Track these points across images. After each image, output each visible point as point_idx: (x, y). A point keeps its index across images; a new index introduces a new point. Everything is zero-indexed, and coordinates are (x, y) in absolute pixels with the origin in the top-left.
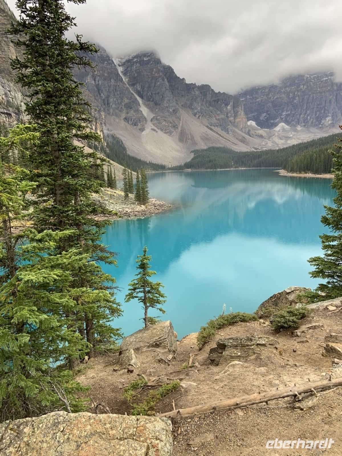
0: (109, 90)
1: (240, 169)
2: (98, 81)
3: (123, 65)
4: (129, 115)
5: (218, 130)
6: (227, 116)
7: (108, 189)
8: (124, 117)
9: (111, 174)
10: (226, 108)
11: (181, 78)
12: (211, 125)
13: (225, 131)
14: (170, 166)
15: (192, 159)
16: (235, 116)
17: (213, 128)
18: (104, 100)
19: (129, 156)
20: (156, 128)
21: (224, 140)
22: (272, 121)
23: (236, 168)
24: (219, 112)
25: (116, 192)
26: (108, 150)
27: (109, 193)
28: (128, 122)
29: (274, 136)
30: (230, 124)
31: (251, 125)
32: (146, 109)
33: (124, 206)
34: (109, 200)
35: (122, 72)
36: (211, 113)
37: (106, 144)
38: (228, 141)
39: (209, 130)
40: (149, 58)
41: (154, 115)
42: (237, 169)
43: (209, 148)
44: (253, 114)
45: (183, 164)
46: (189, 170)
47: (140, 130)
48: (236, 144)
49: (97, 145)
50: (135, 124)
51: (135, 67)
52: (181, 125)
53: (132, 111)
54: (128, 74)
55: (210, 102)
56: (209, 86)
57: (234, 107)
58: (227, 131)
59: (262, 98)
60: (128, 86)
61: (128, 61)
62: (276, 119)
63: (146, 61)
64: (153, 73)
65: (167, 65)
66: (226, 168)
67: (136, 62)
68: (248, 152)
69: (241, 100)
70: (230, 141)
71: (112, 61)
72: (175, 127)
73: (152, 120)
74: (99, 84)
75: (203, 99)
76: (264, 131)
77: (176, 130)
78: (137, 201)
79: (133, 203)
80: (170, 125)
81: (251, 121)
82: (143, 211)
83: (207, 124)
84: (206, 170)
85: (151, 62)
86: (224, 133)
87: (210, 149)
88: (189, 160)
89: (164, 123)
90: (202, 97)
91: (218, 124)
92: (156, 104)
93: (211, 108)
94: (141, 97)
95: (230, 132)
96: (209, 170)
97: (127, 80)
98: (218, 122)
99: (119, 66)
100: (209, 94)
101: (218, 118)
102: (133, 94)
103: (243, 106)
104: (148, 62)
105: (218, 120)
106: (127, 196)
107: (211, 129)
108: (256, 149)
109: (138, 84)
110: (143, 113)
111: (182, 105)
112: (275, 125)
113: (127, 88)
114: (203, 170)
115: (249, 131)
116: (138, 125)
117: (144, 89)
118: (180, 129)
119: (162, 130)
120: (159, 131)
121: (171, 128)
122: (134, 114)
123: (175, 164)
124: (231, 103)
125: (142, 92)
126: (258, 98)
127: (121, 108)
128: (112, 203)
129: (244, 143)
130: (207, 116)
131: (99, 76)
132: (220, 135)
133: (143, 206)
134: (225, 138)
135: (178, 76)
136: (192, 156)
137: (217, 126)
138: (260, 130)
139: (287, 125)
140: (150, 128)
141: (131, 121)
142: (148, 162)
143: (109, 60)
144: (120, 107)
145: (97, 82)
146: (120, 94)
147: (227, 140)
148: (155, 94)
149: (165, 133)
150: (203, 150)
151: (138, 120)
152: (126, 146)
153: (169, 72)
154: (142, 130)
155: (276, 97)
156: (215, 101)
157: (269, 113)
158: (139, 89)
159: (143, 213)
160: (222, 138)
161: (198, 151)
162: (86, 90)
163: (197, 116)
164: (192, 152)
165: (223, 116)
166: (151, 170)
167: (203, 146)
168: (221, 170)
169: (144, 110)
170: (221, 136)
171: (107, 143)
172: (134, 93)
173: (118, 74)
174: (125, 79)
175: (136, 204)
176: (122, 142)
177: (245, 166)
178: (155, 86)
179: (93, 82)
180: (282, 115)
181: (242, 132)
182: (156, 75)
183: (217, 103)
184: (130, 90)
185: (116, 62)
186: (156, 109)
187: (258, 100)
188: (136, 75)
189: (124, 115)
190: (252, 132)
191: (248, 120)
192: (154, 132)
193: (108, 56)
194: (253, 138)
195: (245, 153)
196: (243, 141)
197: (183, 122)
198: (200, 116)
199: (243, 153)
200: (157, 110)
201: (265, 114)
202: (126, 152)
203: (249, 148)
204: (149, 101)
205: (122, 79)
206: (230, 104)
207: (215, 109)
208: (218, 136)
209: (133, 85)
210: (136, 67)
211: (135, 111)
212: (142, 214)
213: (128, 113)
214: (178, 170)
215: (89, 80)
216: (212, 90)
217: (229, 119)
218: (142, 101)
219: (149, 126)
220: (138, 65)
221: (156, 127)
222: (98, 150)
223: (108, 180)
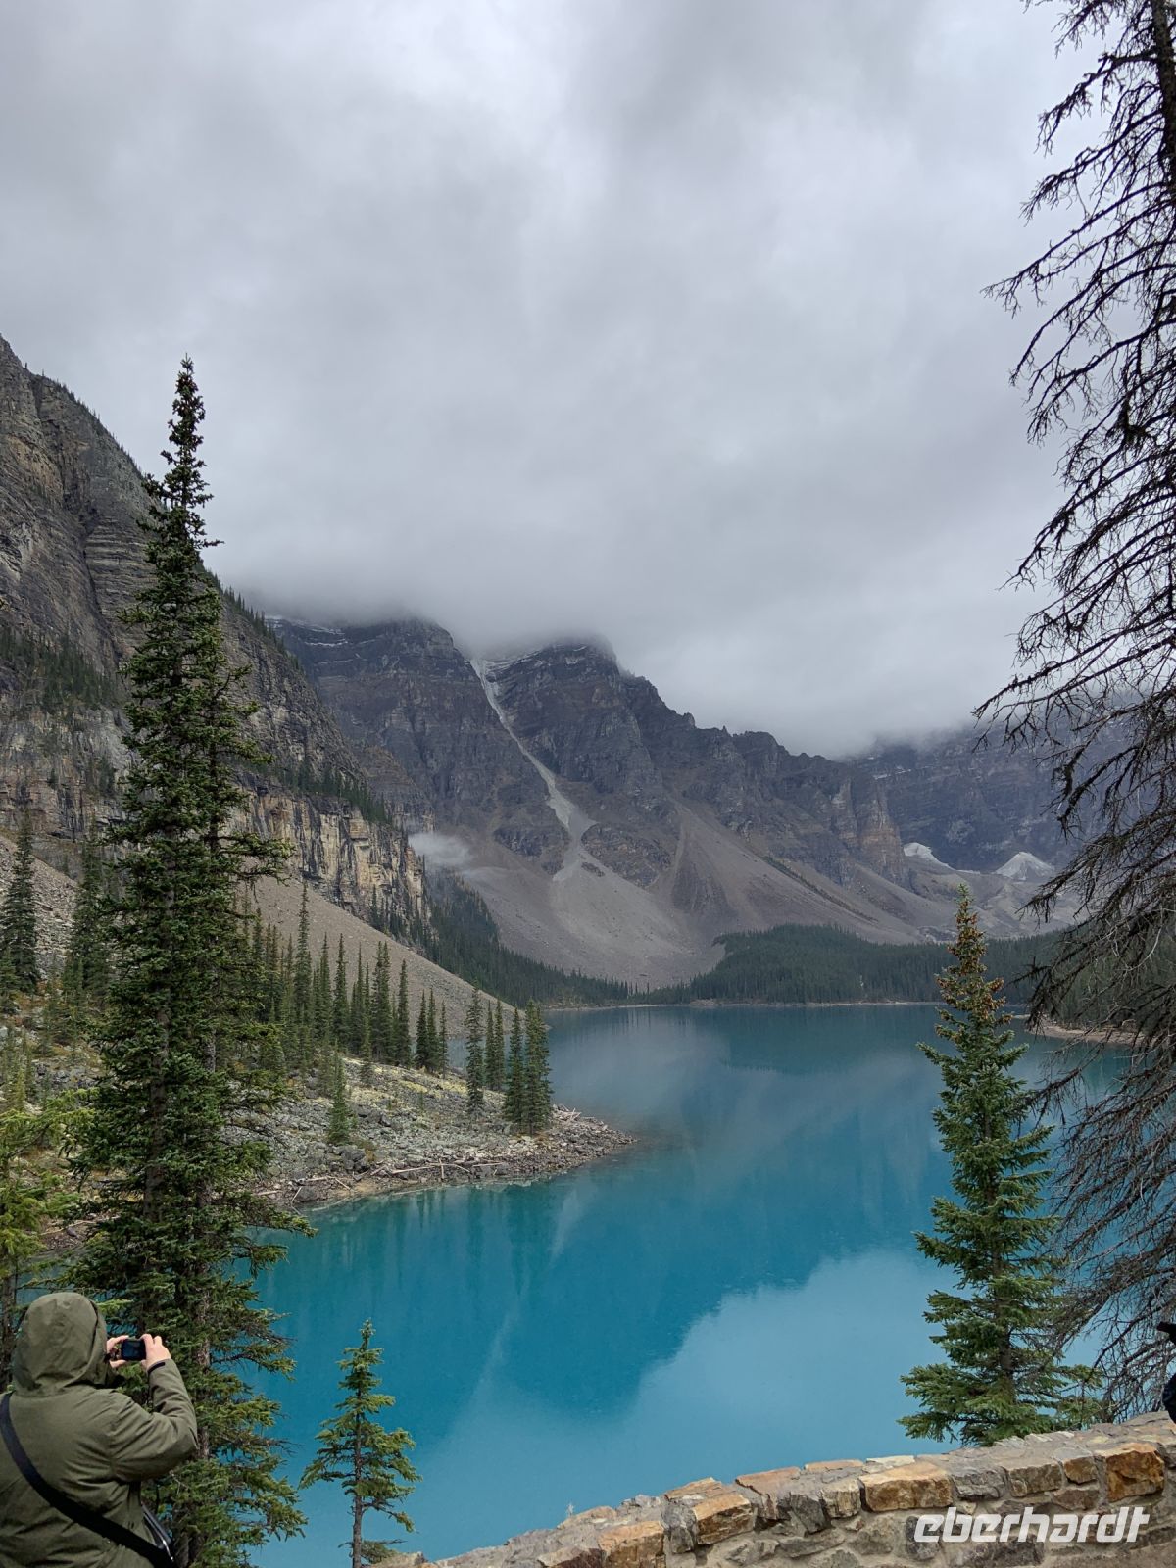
0: (453, 749)
1: (890, 1004)
2: (424, 724)
3: (500, 677)
4: (511, 821)
5: (808, 870)
6: (834, 829)
7: (416, 1074)
8: (496, 828)
9: (431, 1020)
10: (830, 803)
11: (681, 712)
12: (781, 856)
13: (830, 876)
14: (643, 989)
15: (720, 966)
16: (862, 827)
17: (788, 862)
18: (435, 778)
19: (504, 953)
20: (597, 863)
21: (828, 902)
22: (989, 847)
23: (874, 1000)
24: (804, 816)
25: (442, 1083)
26: (434, 934)
27: (418, 1087)
28: (508, 843)
29: (999, 896)
30: (843, 851)
31: (917, 856)
32: (566, 802)
33: (462, 1138)
34: (413, 1116)
35: (497, 698)
36: (780, 819)
37: (429, 915)
38: (841, 908)
39: (776, 872)
40: (582, 658)
41: (594, 823)
42: (879, 1004)
43: (778, 929)
44: (920, 823)
45: (687, 982)
46: (710, 1004)
47: (545, 868)
48: (870, 919)
49: (400, 918)
50: (532, 851)
51: (537, 683)
52: (680, 853)
53: (524, 809)
54: (516, 704)
55: (774, 785)
56: (771, 738)
57: (854, 800)
58: (836, 874)
59: (948, 772)
60: (513, 737)
61: (518, 667)
62: (1001, 839)
63: (571, 666)
64: (593, 700)
65: (637, 676)
66: (840, 1000)
67: (542, 670)
68: (912, 946)
69: (876, 778)
70: (847, 907)
71: (470, 667)
72: (661, 859)
73: (584, 839)
74: (424, 733)
75: (752, 776)
76: (963, 876)
77: (665, 870)
78: (509, 1119)
79: (496, 1128)
80: (645, 853)
81: (916, 844)
82: (528, 1159)
83: (767, 852)
84: (767, 1005)
85: (588, 670)
86: (823, 881)
87: (779, 933)
88: (708, 968)
89: (625, 846)
90: (749, 771)
91: (802, 852)
92: (600, 788)
93: (778, 801)
94: (555, 768)
95: (847, 879)
96: (778, 1005)
97: (512, 719)
98: (805, 846)
99: (491, 680)
100: (771, 759)
101: (802, 832)
102: (528, 761)
103: (884, 799)
104: (577, 670)
105: (805, 838)
106: (476, 1099)
107: (782, 869)
108: (939, 935)
109: (544, 732)
110: (559, 815)
111: (684, 794)
112: (1003, 858)
113: (511, 742)
114: (758, 1005)
115: (912, 875)
116: (538, 854)
117: (562, 744)
118: (676, 865)
119: (617, 869)
120: (608, 872)
121: (646, 862)
122: (530, 818)
123: (661, 981)
124: (845, 788)
125: (556, 755)
126: (933, 774)
127: (489, 800)
128: (424, 1126)
129: (897, 917)
130: (768, 827)
131: (426, 708)
132: (813, 888)
133: (527, 1138)
134: (830, 898)
135: (670, 706)
136: (720, 953)
137: (801, 858)
138: (951, 873)
139: (1044, 861)
140: (579, 862)
141: (518, 839)
142: (568, 974)
143: (461, 664)
144: (486, 798)
145: (419, 726)
146: (489, 759)
147: (839, 903)
148: (598, 759)
149: (628, 878)
150: (757, 937)
151: (541, 837)
152: (496, 920)
153: (642, 696)
154: (553, 867)
155: (992, 771)
156: (790, 780)
157: (974, 818)
158: (547, 744)
159: (527, 1164)
160: (821, 898)
161: (739, 937)
162: (384, 748)
163: (734, 825)
164: (718, 941)
165: (818, 828)
166: (577, 1000)
167: (756, 922)
168: (823, 1005)
169: (562, 808)
170: (816, 890)
171: (436, 911)
172: (531, 757)
173: (486, 703)
174: (506, 716)
175: (507, 1130)
176: (484, 905)
177: (907, 996)
178: (597, 736)
179: (407, 727)
180: (1021, 827)
181: (889, 878)
182: (602, 704)
183: (799, 786)
184: (521, 746)
185: (480, 669)
186: (601, 803)
187: (933, 779)
188: (540, 705)
189: (495, 823)
190: (922, 879)
191: (906, 841)
192: (592, 876)
193: (457, 655)
194: (926, 900)
195: (904, 947)
196: (895, 907)
197: (686, 843)
198: (741, 826)
199: (893, 948)
200: (602, 807)
201: (960, 824)
202: (495, 940)
203: (918, 933)
204: (579, 779)
205: (497, 717)
206: (841, 791)
207: (793, 806)
208: (807, 891)
209: (530, 733)
210: (541, 684)
211: (531, 812)
212: (522, 1171)
213: (508, 816)
214: (672, 1002)
215: (394, 721)
216: (781, 749)
217: (841, 837)
218: (557, 781)
219: (577, 857)
220: (547, 677)
221: (598, 858)
222: (404, 935)
223: (421, 1040)
